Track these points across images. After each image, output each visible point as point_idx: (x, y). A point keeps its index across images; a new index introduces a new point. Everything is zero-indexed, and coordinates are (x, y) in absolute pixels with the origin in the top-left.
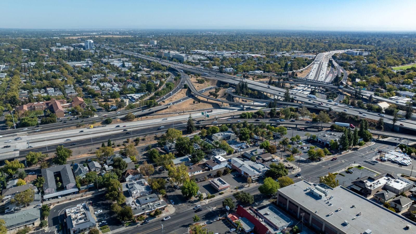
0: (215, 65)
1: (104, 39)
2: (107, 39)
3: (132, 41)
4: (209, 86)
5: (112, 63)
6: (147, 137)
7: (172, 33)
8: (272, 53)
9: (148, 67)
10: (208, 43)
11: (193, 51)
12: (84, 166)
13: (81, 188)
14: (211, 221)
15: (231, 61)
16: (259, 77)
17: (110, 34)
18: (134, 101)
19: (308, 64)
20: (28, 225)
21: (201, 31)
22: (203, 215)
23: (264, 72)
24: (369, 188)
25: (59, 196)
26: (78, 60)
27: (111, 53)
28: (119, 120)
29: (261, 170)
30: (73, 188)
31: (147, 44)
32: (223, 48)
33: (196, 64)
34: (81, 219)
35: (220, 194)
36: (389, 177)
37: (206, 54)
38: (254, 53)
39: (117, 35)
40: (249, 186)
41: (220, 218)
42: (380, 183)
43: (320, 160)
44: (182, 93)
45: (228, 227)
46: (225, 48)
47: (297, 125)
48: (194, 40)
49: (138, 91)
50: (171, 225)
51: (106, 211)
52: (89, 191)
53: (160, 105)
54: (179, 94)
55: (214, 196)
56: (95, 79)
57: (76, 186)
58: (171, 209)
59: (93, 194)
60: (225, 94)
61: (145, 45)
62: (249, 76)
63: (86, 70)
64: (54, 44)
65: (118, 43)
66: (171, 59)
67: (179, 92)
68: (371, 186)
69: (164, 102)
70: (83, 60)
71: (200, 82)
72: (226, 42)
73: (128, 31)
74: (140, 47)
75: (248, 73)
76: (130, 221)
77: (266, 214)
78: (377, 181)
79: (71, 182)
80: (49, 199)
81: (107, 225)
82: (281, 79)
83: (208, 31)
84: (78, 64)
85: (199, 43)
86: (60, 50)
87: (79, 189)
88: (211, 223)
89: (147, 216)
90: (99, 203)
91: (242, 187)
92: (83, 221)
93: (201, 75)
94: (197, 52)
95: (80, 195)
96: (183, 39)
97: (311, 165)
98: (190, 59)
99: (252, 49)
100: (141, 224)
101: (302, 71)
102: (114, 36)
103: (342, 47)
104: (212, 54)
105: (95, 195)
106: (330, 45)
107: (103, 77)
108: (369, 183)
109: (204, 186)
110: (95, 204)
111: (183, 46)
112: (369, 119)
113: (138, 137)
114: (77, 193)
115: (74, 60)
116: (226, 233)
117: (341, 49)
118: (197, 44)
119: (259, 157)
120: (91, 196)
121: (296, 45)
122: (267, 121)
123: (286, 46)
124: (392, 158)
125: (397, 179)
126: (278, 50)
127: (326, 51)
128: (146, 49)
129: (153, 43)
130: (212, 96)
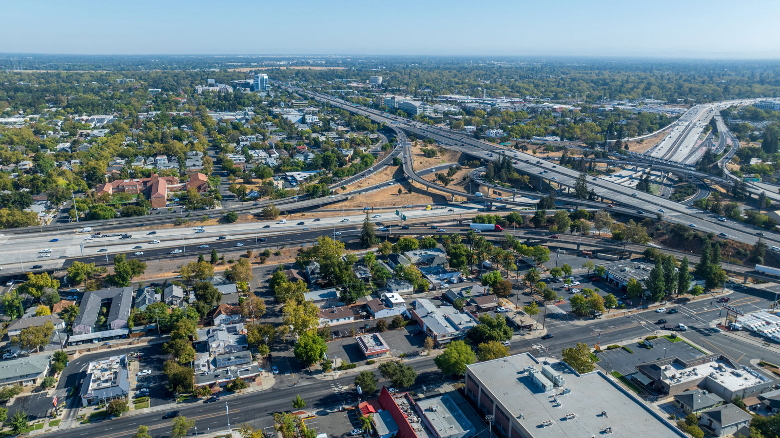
0: (470, 124)
1: (294, 72)
2: (297, 73)
3: (341, 77)
4: (444, 162)
5: (284, 116)
6: (284, 249)
7: (420, 64)
8: (598, 102)
9: (347, 124)
10: (480, 81)
11: (444, 97)
12: (156, 293)
13: (134, 328)
14: (329, 411)
15: (506, 117)
16: (548, 149)
17: (308, 64)
18: (294, 184)
19: (662, 126)
20: (25, 381)
21: (476, 60)
22: (318, 398)
23: (562, 139)
24: (668, 381)
25: (95, 339)
26: (232, 108)
27: (293, 98)
28: (250, 217)
29: (461, 327)
30: (123, 327)
31: (364, 83)
32: (504, 92)
33: (437, 121)
34: (106, 381)
35: (368, 363)
36: (721, 364)
37: (464, 102)
38: (559, 103)
39: (322, 65)
40: (428, 355)
41: (347, 407)
42: (696, 374)
43: (595, 317)
44: (386, 174)
45: (354, 425)
46: (506, 93)
47: (579, 245)
48: (455, 76)
49: (307, 167)
50: (254, 410)
51: (157, 373)
52: (147, 336)
53: (336, 193)
54: (379, 175)
55: (354, 367)
56: (245, 143)
57: (127, 326)
58: (267, 381)
59: (150, 341)
60: (464, 179)
61: (361, 85)
62: (528, 146)
63: (235, 127)
64: (204, 81)
65: (315, 81)
66: (393, 111)
67: (380, 172)
68: (673, 377)
69: (343, 188)
70: (241, 110)
71: (429, 154)
72: (516, 81)
73: (342, 59)
74: (350, 88)
75: (528, 141)
76: (188, 395)
77: (431, 410)
78: (691, 369)
79: (120, 316)
80: (77, 342)
81: (149, 396)
82: (592, 153)
83: (490, 59)
84: (228, 116)
85: (460, 81)
86: (209, 92)
87: (130, 331)
88: (327, 414)
89: (221, 389)
90: (152, 357)
91: (415, 354)
92: (108, 384)
93: (436, 141)
94: (450, 98)
95: (130, 340)
96: (434, 75)
97: (572, 325)
98: (430, 111)
99: (559, 95)
100: (205, 402)
101: (642, 140)
102: (312, 68)
103: (752, 93)
104: (476, 102)
105: (154, 343)
106: (726, 89)
107: (260, 140)
108: (671, 371)
109: (344, 347)
110: (144, 359)
111: (428, 87)
112: (736, 242)
113: (268, 248)
114: (125, 338)
115: (225, 110)
116: (342, 436)
117: (749, 97)
118: (458, 83)
119: (473, 301)
120: (145, 344)
121: (654, 88)
122: (521, 233)
123: (632, 89)
124: (755, 324)
125: (740, 368)
126: (612, 97)
127: (714, 100)
128: (359, 91)
129: (376, 81)
130: (439, 182)
